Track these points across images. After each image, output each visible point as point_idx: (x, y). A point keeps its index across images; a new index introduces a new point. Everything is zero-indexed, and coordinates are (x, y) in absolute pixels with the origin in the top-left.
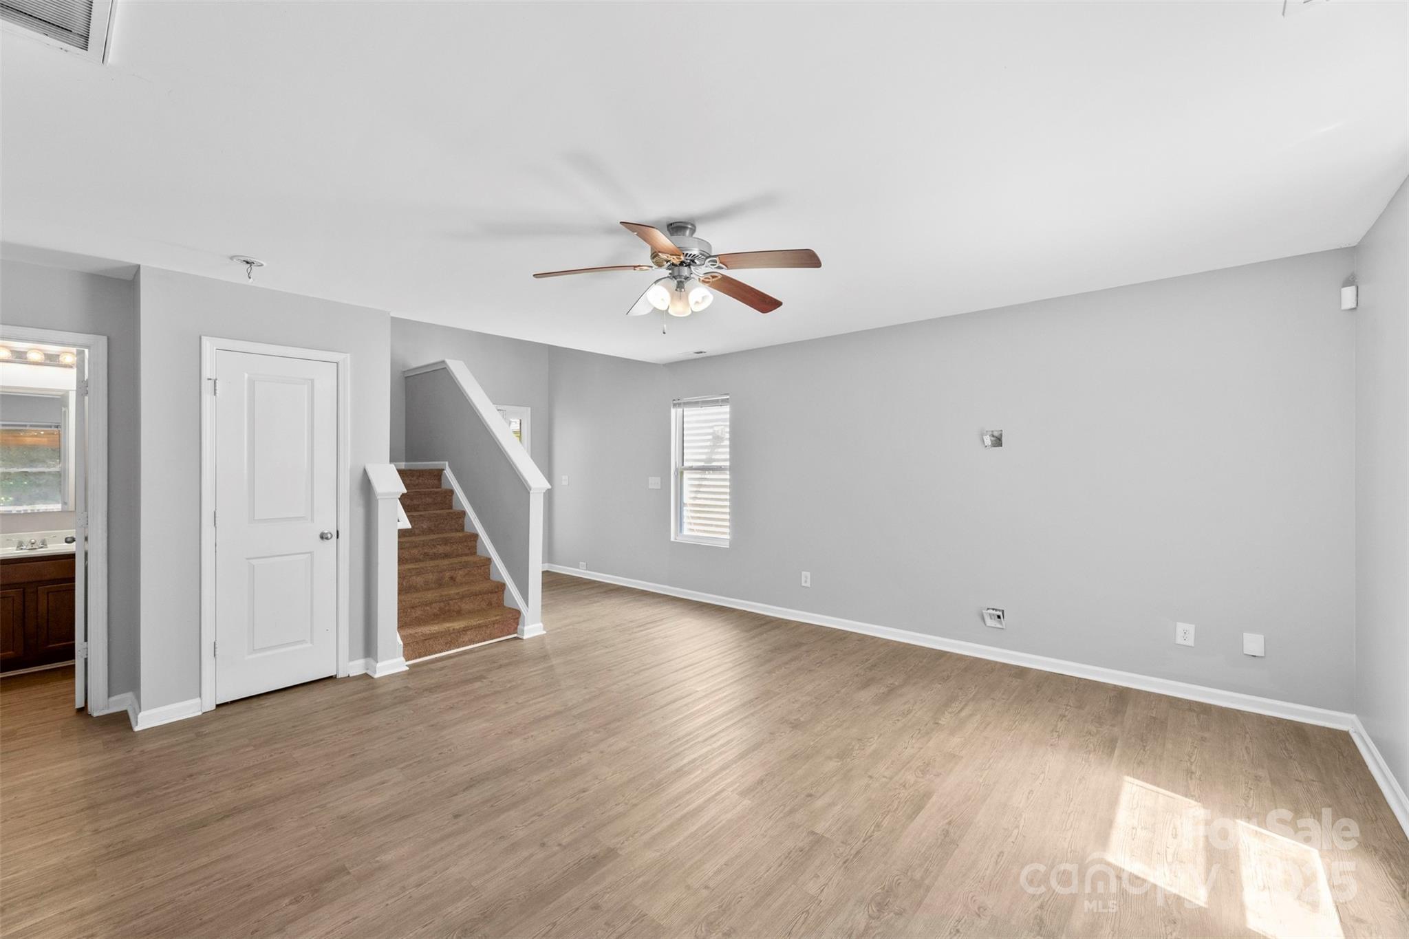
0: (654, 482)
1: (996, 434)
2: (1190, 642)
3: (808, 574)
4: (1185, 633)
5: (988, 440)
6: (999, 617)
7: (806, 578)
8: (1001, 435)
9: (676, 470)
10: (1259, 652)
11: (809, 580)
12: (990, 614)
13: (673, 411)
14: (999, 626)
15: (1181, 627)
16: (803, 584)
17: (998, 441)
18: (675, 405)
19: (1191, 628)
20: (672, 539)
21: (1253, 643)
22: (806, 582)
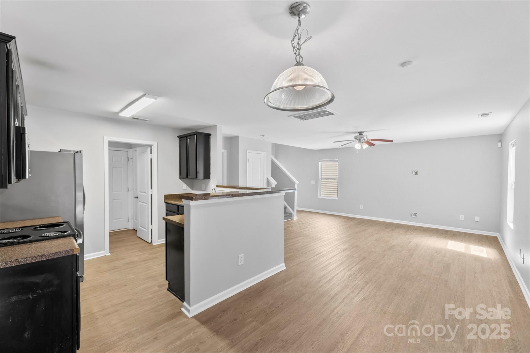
0: (313, 182)
1: (416, 171)
2: (463, 219)
3: (362, 206)
4: (462, 217)
5: (414, 173)
6: (416, 215)
7: (361, 207)
8: (417, 172)
9: (320, 179)
10: (478, 220)
11: (362, 208)
12: (413, 214)
13: (319, 163)
14: (416, 217)
15: (461, 216)
16: (361, 209)
17: (416, 173)
18: (320, 161)
19: (463, 216)
20: (319, 197)
21: (477, 219)
22: (361, 208)
